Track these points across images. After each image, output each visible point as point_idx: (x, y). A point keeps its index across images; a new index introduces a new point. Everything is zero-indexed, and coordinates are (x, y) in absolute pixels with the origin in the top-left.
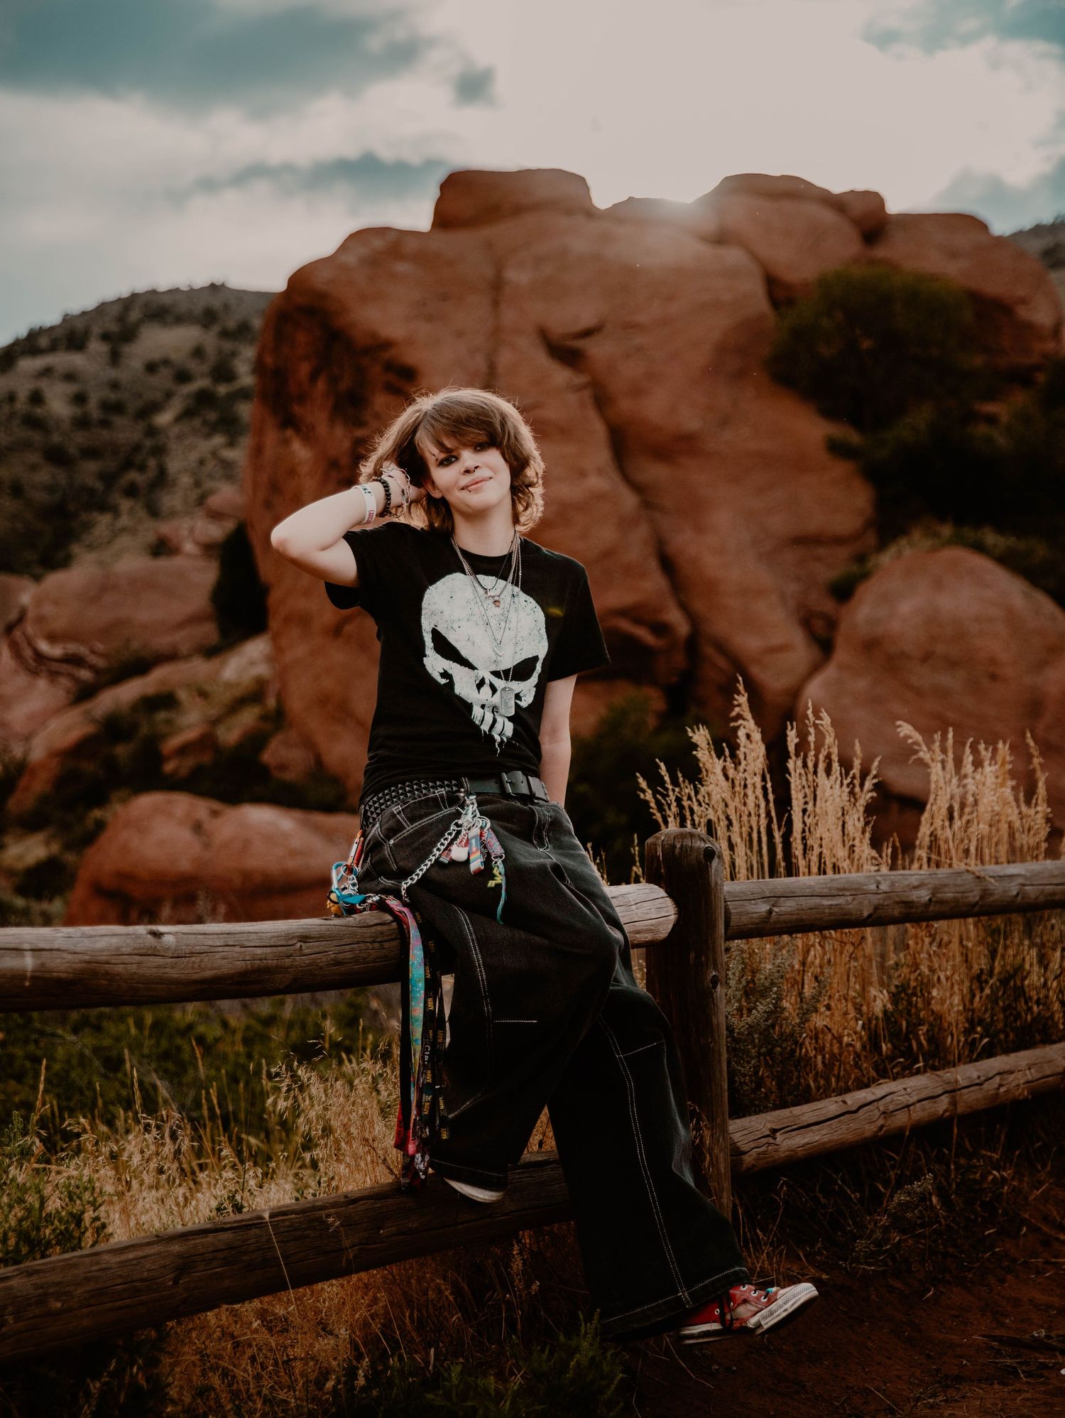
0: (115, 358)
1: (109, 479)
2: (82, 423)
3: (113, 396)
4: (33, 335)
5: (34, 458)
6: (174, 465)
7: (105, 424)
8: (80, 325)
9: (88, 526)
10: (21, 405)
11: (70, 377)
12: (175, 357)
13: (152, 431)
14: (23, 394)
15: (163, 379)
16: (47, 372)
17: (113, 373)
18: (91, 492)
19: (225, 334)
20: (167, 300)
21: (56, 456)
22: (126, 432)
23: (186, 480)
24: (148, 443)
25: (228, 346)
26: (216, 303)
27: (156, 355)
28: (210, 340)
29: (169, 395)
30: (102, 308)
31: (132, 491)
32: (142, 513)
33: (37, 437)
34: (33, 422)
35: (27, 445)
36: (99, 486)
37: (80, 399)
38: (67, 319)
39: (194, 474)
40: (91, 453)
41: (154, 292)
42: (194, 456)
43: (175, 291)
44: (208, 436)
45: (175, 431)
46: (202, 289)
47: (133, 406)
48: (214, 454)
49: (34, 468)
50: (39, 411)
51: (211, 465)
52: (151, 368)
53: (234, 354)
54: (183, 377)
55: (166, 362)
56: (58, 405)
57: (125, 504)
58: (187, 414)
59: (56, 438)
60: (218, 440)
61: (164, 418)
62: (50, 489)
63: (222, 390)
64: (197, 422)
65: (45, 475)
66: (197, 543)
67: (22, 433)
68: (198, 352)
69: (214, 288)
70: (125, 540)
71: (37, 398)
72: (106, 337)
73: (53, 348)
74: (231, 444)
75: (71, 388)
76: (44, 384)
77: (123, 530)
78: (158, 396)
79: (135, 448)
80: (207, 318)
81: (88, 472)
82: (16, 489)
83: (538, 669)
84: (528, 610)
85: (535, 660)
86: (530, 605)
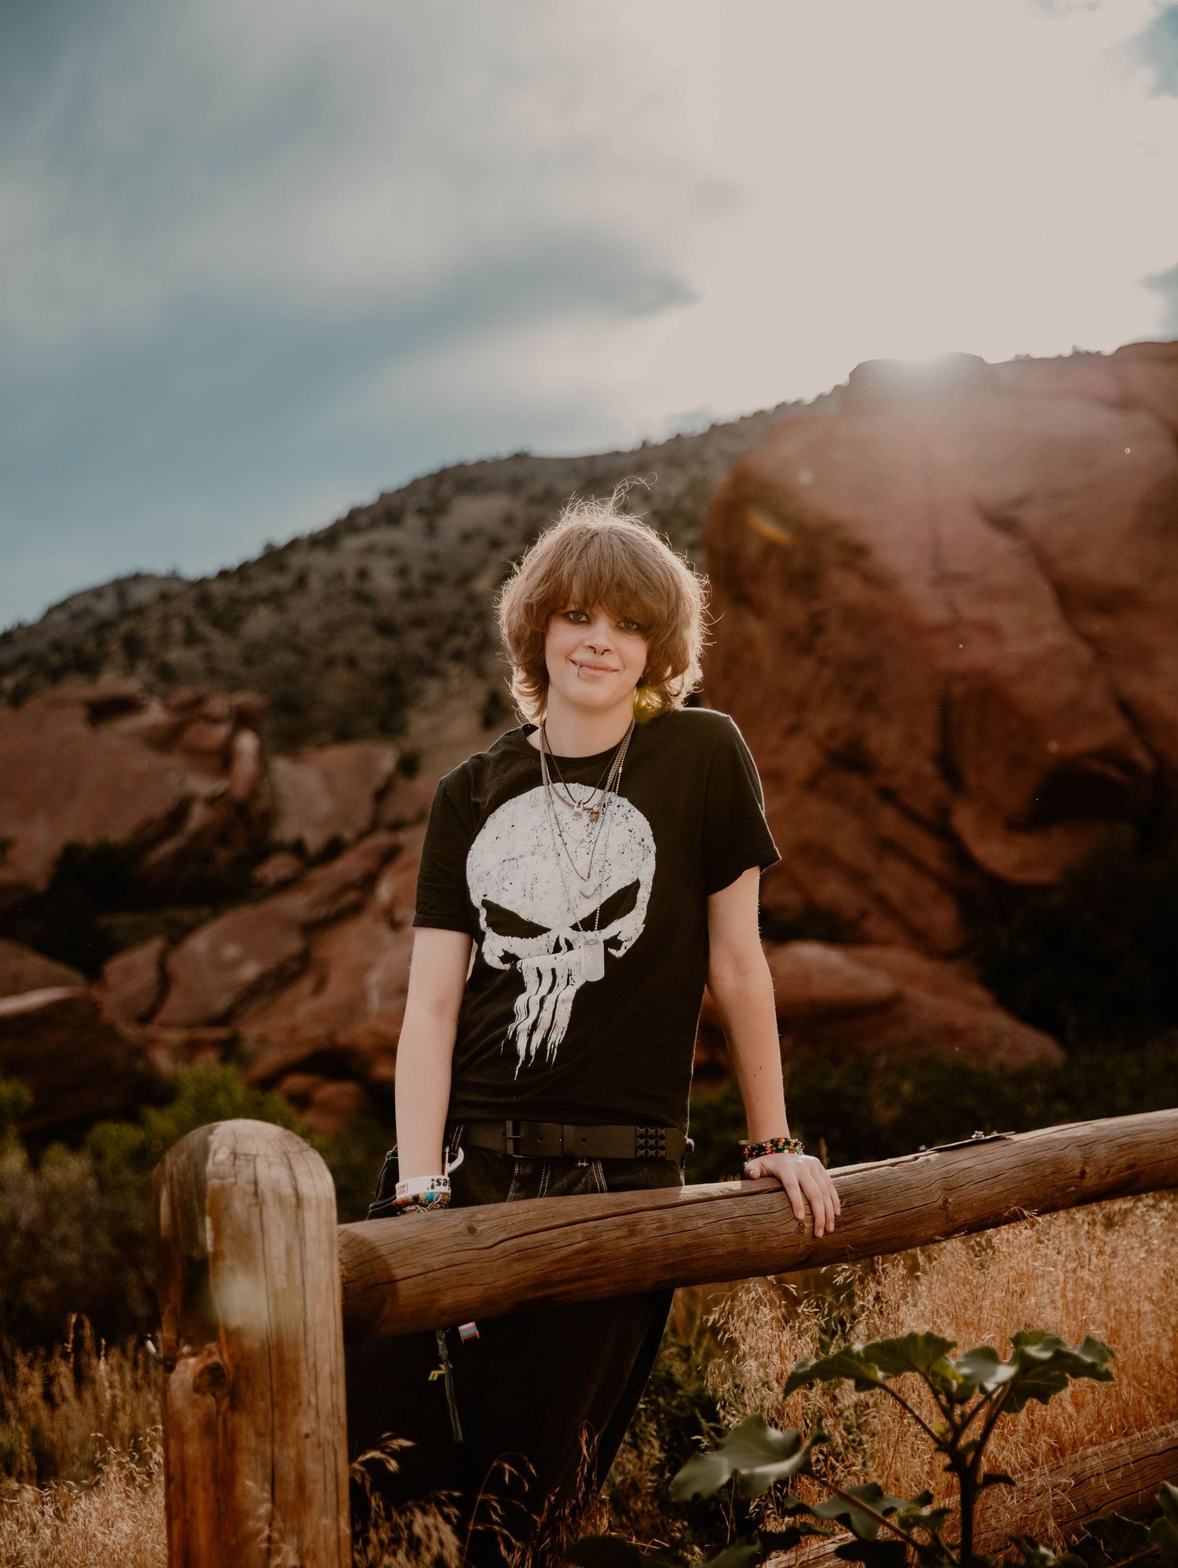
0: (431, 531)
1: (435, 646)
2: (407, 594)
3: (433, 567)
4: (354, 513)
5: (365, 630)
7: (428, 594)
8: (396, 502)
10: (350, 582)
11: (392, 552)
12: (488, 526)
13: (472, 598)
14: (350, 572)
15: (477, 547)
16: (370, 550)
17: (431, 545)
18: (420, 659)
19: (532, 500)
20: (475, 473)
21: (385, 628)
22: (447, 600)
24: (470, 610)
25: (537, 513)
26: (521, 471)
27: (469, 526)
28: (518, 506)
29: (484, 562)
30: (415, 484)
31: (458, 656)
32: (469, 676)
33: (367, 612)
34: (363, 598)
35: (358, 619)
36: (426, 653)
37: (403, 572)
38: (384, 497)
40: (417, 622)
41: (461, 467)
43: (481, 464)
46: (508, 459)
47: (452, 575)
49: (366, 640)
50: (367, 587)
52: (466, 537)
53: (542, 518)
54: (496, 544)
55: (479, 531)
56: (384, 581)
57: (453, 669)
59: (385, 611)
61: (482, 585)
62: (382, 660)
65: (378, 646)
67: (352, 608)
68: (508, 520)
69: (520, 457)
71: (363, 574)
72: (421, 511)
73: (373, 524)
75: (394, 563)
76: (369, 561)
77: (453, 694)
78: (474, 564)
79: (459, 615)
80: (515, 486)
81: (415, 641)
82: (351, 662)
83: (644, 895)
84: (618, 818)
85: (636, 885)
86: (623, 810)
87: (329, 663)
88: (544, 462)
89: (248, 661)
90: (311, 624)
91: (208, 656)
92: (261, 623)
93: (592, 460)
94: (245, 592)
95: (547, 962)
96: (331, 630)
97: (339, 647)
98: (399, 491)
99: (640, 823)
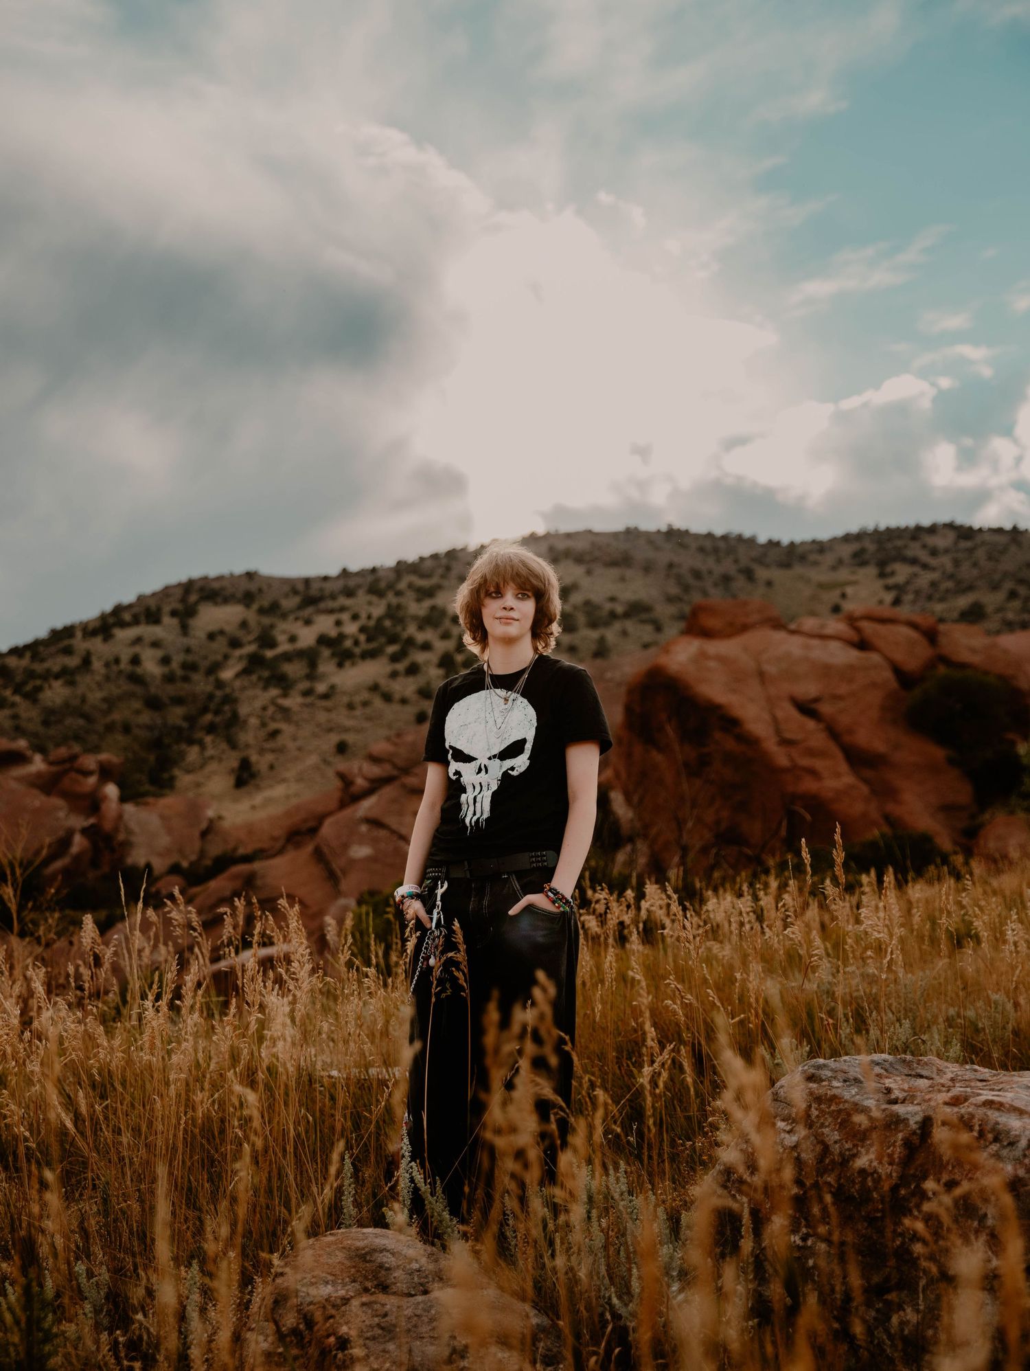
0: (185, 629)
1: (191, 719)
2: (169, 678)
3: (190, 658)
4: (118, 610)
5: (137, 705)
6: (243, 710)
7: (186, 679)
8: (153, 604)
9: (182, 755)
10: (124, 665)
11: (156, 644)
12: (228, 629)
13: (220, 684)
14: (125, 657)
15: (220, 645)
16: (138, 640)
17: (185, 641)
18: (179, 730)
19: (262, 611)
20: (216, 585)
21: (154, 704)
22: (201, 685)
23: (254, 721)
24: (219, 693)
25: (266, 621)
26: (253, 587)
27: (213, 627)
28: (251, 615)
29: (226, 657)
30: (166, 592)
31: (211, 729)
32: (224, 746)
33: (139, 690)
34: (135, 679)
35: (132, 695)
36: (185, 725)
37: (166, 661)
38: (141, 598)
39: (259, 717)
40: (178, 701)
41: (205, 579)
42: (258, 704)
43: (220, 578)
44: (265, 688)
45: (237, 684)
46: (240, 576)
47: (204, 664)
48: (273, 702)
49: (138, 712)
50: (139, 670)
51: (271, 710)
52: (211, 636)
53: (272, 626)
54: (235, 643)
55: (222, 632)
56: (151, 666)
57: (208, 739)
58: (245, 672)
59: (153, 690)
60: (274, 692)
61: (227, 674)
62: (150, 728)
63: (269, 654)
64: (254, 678)
65: (146, 718)
66: (366, 778)
67: (126, 686)
68: (244, 625)
69: (250, 576)
70: (213, 766)
71: (136, 660)
72: (174, 613)
73: (136, 621)
74: (285, 695)
75: (159, 653)
76: (137, 649)
77: (212, 758)
78: (219, 658)
79: (211, 697)
80: (248, 599)
81: (176, 715)
82: (127, 729)
83: (528, 746)
84: (521, 708)
85: (524, 741)
86: (523, 705)
87: (110, 728)
88: (270, 581)
89: (46, 723)
90: (95, 696)
91: (15, 717)
92: (55, 693)
93: (307, 581)
94: (39, 667)
95: (477, 779)
96: (111, 703)
97: (116, 716)
98: (154, 595)
99: (531, 712)
